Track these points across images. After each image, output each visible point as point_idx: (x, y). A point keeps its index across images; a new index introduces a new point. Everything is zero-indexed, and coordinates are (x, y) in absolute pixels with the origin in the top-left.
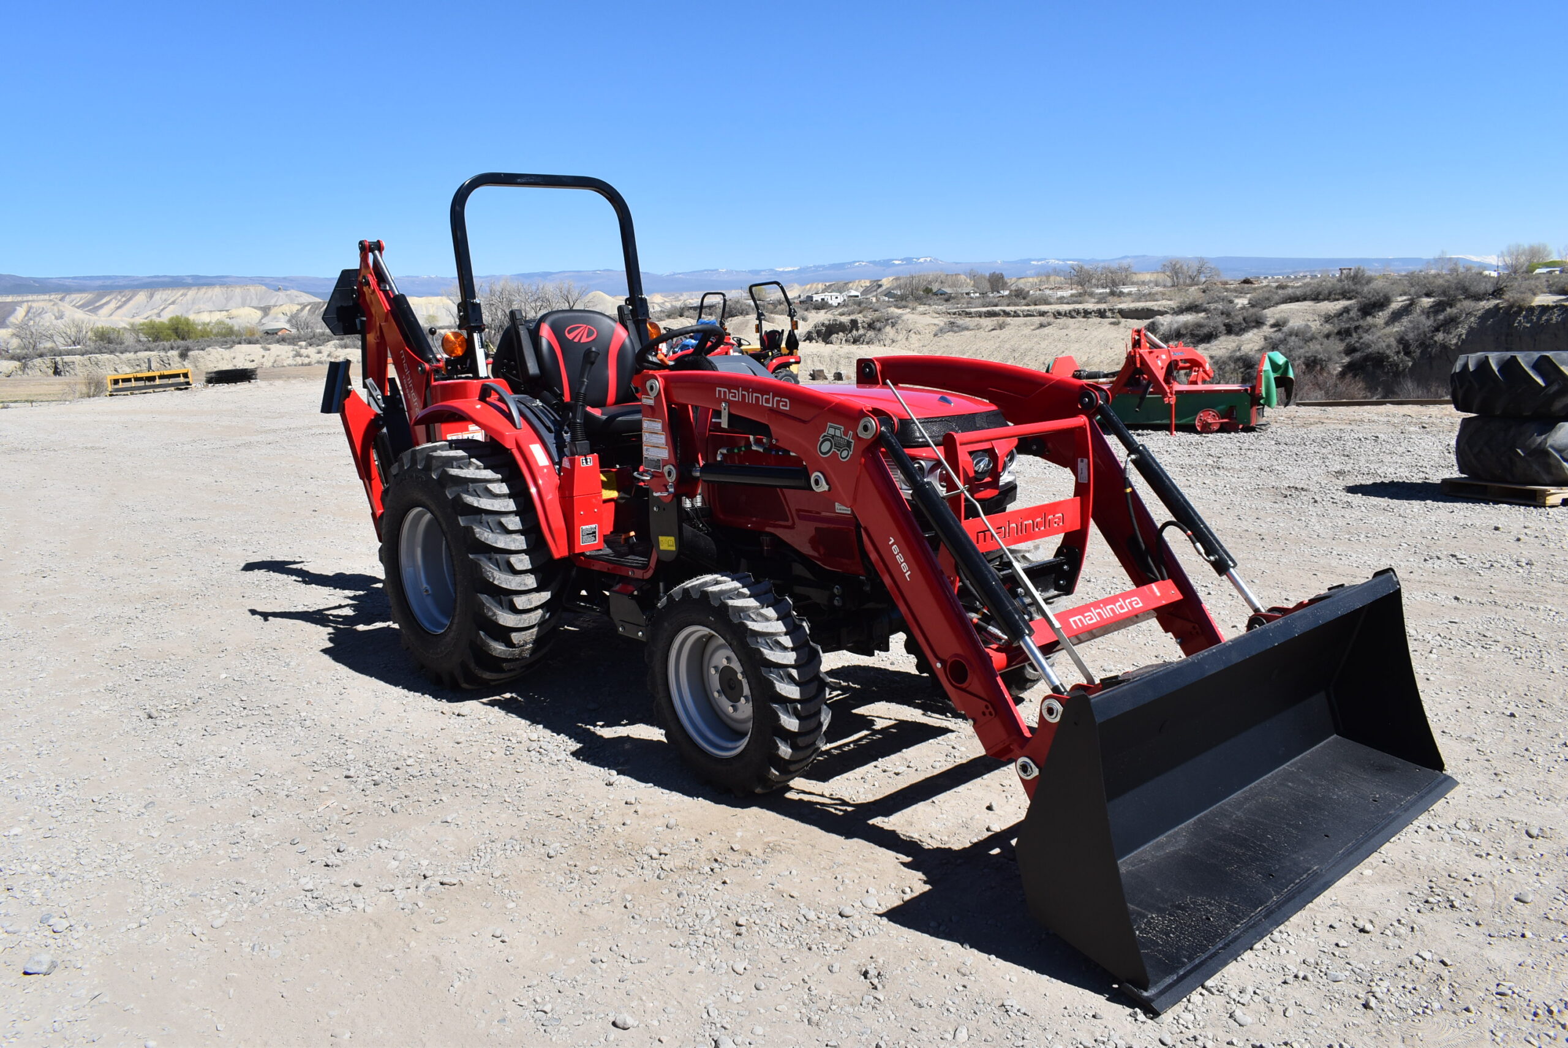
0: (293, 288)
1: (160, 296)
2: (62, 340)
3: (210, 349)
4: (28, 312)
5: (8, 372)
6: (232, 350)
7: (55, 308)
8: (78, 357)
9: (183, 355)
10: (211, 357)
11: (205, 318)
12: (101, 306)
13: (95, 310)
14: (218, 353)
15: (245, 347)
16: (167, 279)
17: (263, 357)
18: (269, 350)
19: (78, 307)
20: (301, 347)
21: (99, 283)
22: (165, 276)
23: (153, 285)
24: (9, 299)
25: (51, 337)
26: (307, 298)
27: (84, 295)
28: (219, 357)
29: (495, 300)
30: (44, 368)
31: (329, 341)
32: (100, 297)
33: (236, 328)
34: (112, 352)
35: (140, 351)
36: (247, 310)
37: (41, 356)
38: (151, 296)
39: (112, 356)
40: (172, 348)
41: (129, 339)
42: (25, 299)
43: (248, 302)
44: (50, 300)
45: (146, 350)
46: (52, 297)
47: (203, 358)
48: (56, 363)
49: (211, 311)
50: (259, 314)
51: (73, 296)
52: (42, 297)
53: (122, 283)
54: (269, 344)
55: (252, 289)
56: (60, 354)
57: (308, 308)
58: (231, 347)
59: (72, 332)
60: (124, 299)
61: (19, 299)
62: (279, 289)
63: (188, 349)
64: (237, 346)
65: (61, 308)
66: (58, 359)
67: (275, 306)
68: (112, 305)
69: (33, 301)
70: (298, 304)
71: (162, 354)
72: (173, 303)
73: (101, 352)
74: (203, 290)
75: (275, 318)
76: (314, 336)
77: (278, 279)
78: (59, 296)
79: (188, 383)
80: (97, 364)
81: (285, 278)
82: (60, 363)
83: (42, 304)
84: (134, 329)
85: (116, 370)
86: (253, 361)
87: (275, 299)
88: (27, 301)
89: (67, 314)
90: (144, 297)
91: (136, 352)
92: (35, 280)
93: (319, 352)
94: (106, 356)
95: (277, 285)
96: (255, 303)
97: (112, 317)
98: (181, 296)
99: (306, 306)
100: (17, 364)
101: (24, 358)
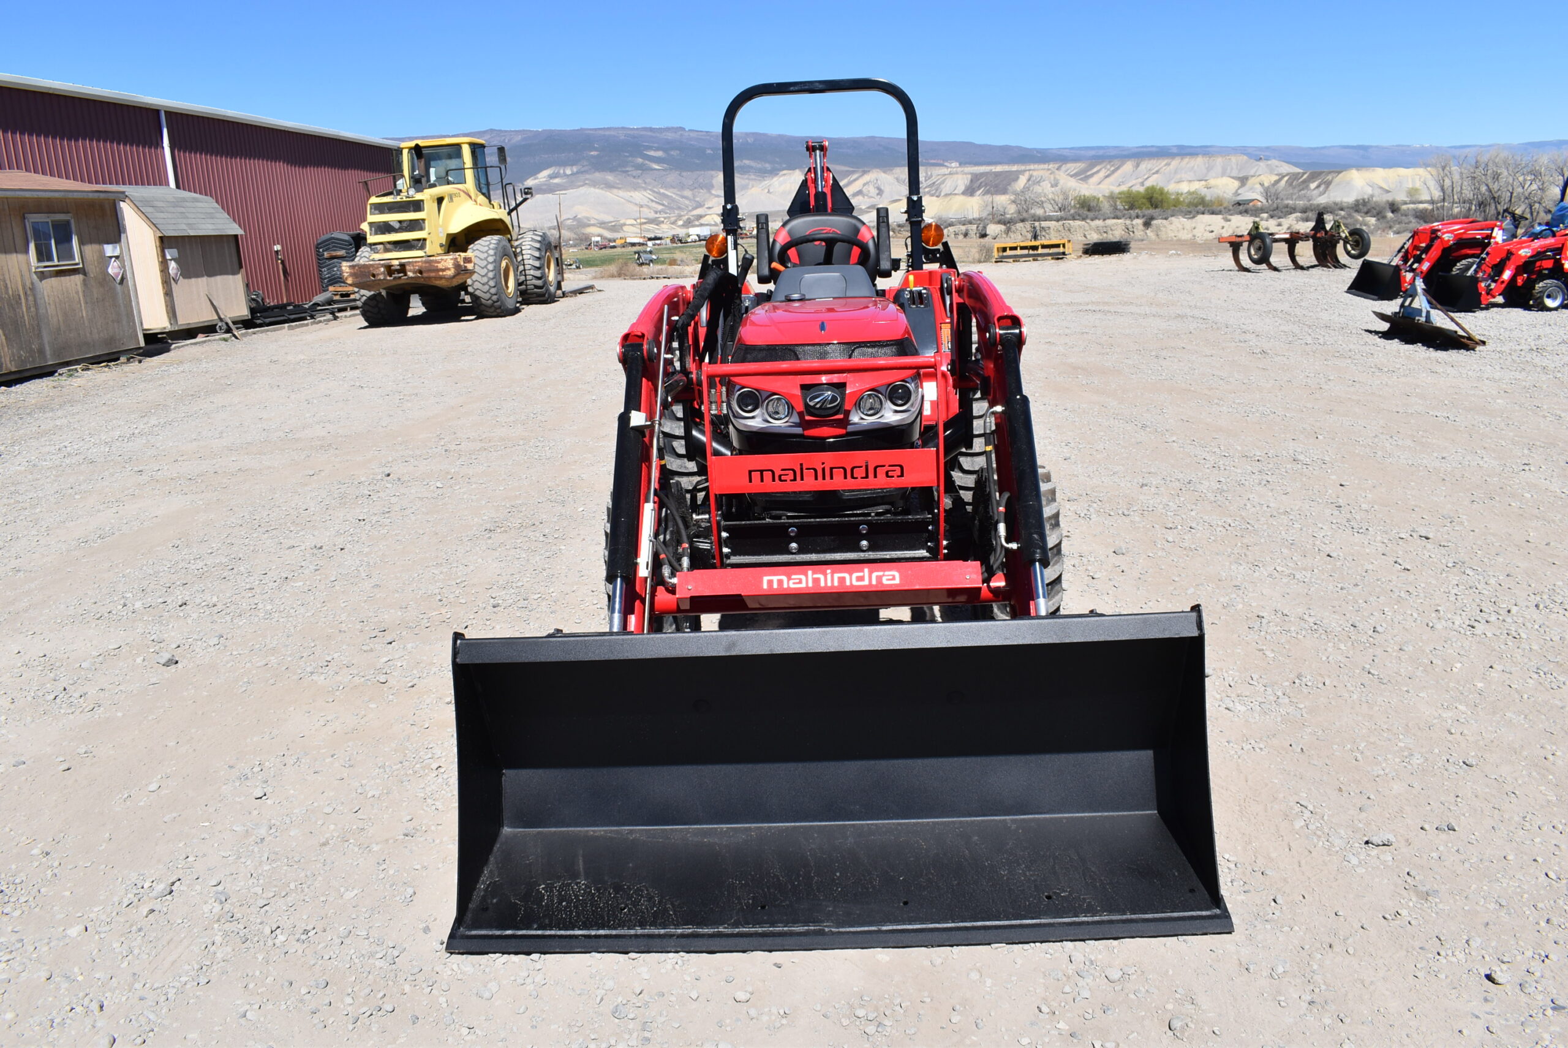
0: (1275, 158)
1: (1145, 165)
2: (1050, 207)
3: (1173, 218)
4: (1029, 180)
5: (994, 235)
6: (1194, 220)
7: (1052, 176)
8: (1054, 223)
9: (1147, 224)
10: (1173, 227)
11: (1185, 188)
12: (1092, 175)
13: (1086, 179)
14: (1180, 222)
15: (1207, 218)
16: (1154, 149)
17: (1223, 228)
18: (1230, 221)
19: (1072, 176)
20: (1262, 219)
21: (1092, 153)
22: (1152, 146)
23: (1140, 155)
24: (1015, 168)
25: (1041, 204)
26: (1287, 168)
27: (1078, 165)
28: (1180, 227)
29: (1479, 172)
30: (1024, 232)
31: (1291, 213)
32: (1092, 166)
33: (1208, 198)
34: (1084, 219)
35: (1109, 218)
36: (1226, 180)
37: (1023, 221)
38: (1138, 166)
39: (1083, 223)
40: (1137, 217)
41: (1106, 206)
42: (1028, 168)
43: (1228, 171)
44: (1049, 170)
45: (1114, 218)
46: (1051, 166)
47: (1165, 227)
48: (1034, 228)
49: (1190, 181)
50: (1236, 184)
51: (1069, 165)
52: (1042, 166)
53: (1113, 153)
54: (1231, 215)
55: (1234, 159)
56: (1039, 219)
57: (1286, 178)
58: (1194, 217)
59: (1060, 199)
60: (1113, 168)
61: (1023, 168)
62: (1261, 159)
63: (1152, 218)
64: (1200, 217)
65: (1057, 177)
66: (1037, 224)
67: (1253, 176)
68: (1102, 174)
69: (1034, 170)
70: (1277, 175)
71: (1128, 222)
72: (1157, 172)
73: (1074, 219)
74: (1186, 160)
75: (1251, 189)
76: (1277, 208)
77: (1260, 149)
78: (1057, 166)
79: (1064, 253)
80: (1069, 230)
81: (1267, 148)
82: (1038, 228)
83: (1041, 173)
84: (1112, 197)
85: (1085, 236)
86: (1212, 232)
87: (1255, 170)
88: (1029, 170)
89: (1061, 182)
90: (1131, 167)
91: (1104, 220)
92: (1038, 151)
93: (1279, 225)
94: (1078, 223)
95: (1258, 155)
96: (1235, 173)
97: (1101, 186)
98: (1166, 165)
99: (1284, 177)
100: (1003, 227)
101: (1009, 222)
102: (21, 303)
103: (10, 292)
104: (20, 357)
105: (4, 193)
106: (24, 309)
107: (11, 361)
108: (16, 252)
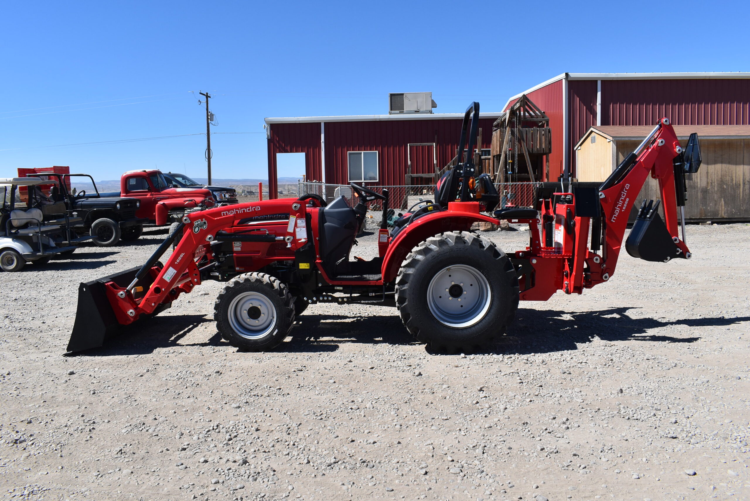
102: (740, 188)
103: (734, 182)
104: (731, 212)
105: (739, 137)
106: (741, 190)
107: (725, 213)
108: (743, 164)
